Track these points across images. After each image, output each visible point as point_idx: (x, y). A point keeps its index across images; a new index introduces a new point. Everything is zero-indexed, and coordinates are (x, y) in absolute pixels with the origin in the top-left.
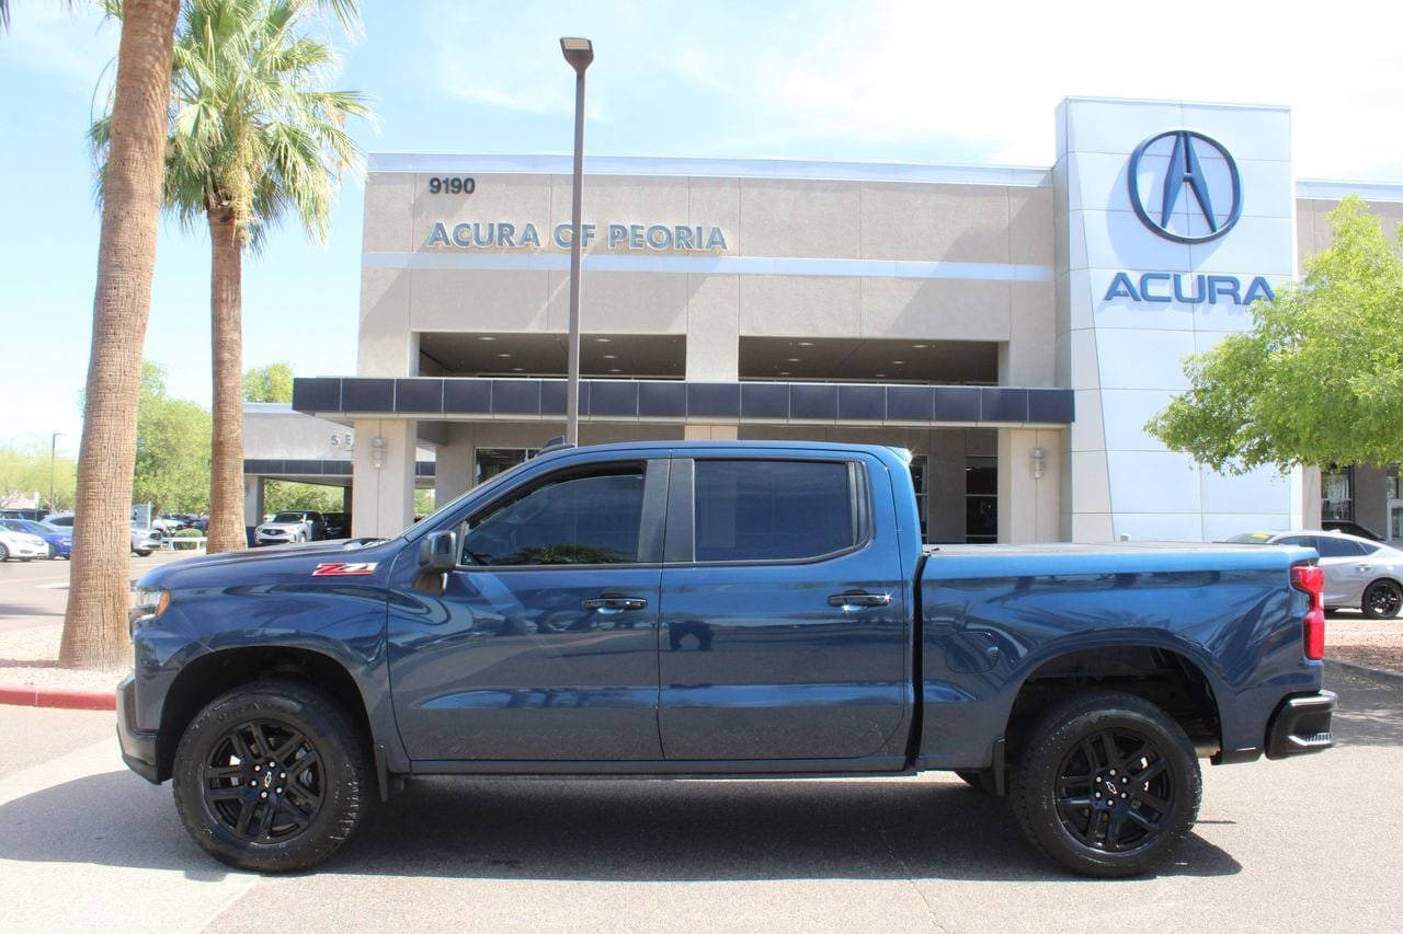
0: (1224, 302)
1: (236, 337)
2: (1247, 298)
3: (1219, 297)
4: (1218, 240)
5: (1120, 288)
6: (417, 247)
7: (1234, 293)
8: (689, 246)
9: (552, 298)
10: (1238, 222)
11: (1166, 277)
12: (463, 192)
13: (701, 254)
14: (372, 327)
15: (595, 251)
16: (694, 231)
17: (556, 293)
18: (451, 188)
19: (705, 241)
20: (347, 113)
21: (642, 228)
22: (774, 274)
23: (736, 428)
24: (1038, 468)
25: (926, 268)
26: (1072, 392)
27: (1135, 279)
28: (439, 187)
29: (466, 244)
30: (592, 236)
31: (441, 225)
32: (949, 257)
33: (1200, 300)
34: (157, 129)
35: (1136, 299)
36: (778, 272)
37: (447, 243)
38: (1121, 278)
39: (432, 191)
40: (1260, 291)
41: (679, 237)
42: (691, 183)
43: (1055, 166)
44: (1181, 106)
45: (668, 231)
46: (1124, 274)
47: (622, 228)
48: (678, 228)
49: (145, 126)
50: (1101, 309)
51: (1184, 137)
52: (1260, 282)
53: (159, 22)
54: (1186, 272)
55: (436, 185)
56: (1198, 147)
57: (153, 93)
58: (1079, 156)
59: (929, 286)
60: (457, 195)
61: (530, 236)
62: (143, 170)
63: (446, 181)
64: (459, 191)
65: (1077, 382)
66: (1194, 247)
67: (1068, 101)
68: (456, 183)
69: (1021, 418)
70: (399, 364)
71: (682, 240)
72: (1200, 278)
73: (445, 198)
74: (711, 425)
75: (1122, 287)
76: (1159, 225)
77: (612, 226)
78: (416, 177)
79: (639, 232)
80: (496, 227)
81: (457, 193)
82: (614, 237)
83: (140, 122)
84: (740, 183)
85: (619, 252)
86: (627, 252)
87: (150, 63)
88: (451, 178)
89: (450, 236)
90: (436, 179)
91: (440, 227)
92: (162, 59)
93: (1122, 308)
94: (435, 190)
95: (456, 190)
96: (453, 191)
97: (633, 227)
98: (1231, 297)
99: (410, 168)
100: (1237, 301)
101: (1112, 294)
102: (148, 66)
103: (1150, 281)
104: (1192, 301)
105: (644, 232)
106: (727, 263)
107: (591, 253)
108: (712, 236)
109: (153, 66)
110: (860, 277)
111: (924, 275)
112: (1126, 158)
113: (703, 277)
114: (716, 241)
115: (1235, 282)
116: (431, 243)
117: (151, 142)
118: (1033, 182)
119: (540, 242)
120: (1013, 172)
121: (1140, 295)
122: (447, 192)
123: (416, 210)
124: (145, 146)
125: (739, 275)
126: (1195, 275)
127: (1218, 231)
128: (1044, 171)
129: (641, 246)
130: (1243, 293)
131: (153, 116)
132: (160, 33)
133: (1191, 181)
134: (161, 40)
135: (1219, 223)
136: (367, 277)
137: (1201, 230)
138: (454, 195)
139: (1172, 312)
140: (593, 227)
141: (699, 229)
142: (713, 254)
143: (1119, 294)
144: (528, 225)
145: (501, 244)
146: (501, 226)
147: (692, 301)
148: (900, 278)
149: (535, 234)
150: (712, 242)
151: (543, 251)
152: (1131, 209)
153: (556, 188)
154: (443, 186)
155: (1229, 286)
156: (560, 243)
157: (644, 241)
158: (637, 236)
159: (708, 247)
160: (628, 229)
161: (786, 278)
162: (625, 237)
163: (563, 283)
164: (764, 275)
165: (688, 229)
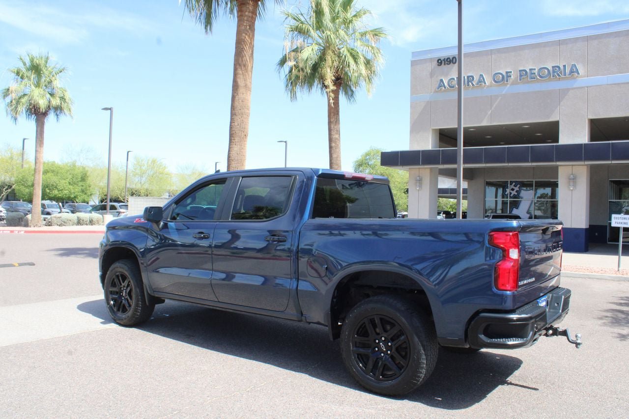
1: (337, 136)
6: (433, 91)
8: (559, 75)
9: (493, 109)
12: (451, 64)
13: (566, 79)
14: (416, 127)
15: (513, 84)
16: (562, 68)
17: (495, 106)
18: (446, 62)
19: (568, 71)
20: (380, 38)
21: (535, 69)
22: (607, 85)
28: (441, 63)
29: (453, 87)
30: (510, 76)
31: (442, 80)
34: (247, 61)
36: (608, 83)
37: (445, 88)
39: (438, 65)
41: (554, 72)
42: (560, 43)
45: (547, 69)
47: (525, 71)
48: (553, 67)
49: (242, 61)
53: (247, 20)
55: (440, 62)
57: (245, 47)
60: (450, 65)
61: (481, 80)
62: (242, 77)
63: (444, 60)
64: (450, 63)
68: (449, 60)
70: (428, 143)
71: (556, 73)
73: (444, 67)
74: (572, 166)
77: (520, 71)
78: (431, 60)
79: (533, 72)
80: (466, 78)
81: (449, 64)
82: (521, 76)
83: (240, 59)
84: (588, 39)
85: (524, 83)
86: (528, 82)
87: (244, 36)
88: (446, 58)
89: (446, 84)
90: (440, 59)
91: (442, 81)
92: (248, 34)
94: (440, 64)
95: (449, 63)
96: (447, 64)
97: (531, 70)
99: (429, 56)
102: (244, 38)
105: (536, 71)
106: (580, 82)
107: (511, 85)
108: (572, 69)
109: (245, 38)
113: (568, 90)
114: (574, 71)
116: (438, 89)
117: (245, 66)
119: (486, 82)
122: (445, 64)
123: (432, 75)
124: (243, 68)
125: (587, 87)
129: (535, 78)
131: (245, 56)
132: (248, 25)
134: (248, 27)
136: (413, 106)
138: (448, 66)
140: (511, 72)
141: (564, 66)
142: (572, 78)
144: (481, 75)
145: (468, 85)
146: (468, 77)
147: (562, 103)
149: (484, 79)
150: (572, 72)
151: (488, 86)
153: (493, 56)
154: (443, 62)
156: (495, 82)
157: (536, 76)
158: (532, 74)
159: (569, 75)
160: (528, 71)
161: (613, 86)
162: (526, 75)
163: (498, 100)
164: (601, 85)
165: (559, 67)
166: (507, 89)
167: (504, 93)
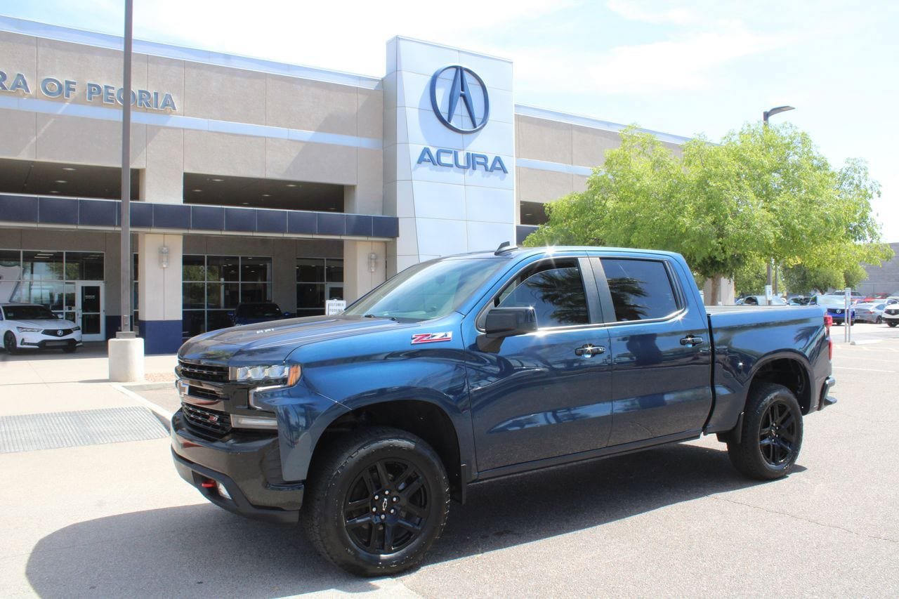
0: (480, 169)
2: (491, 168)
3: (477, 166)
4: (477, 133)
5: (426, 157)
7: (485, 165)
8: (149, 106)
9: (39, 135)
10: (487, 124)
11: (451, 152)
13: (158, 112)
15: (75, 102)
16: (153, 95)
17: (43, 130)
19: (160, 104)
21: (113, 88)
22: (208, 131)
23: (182, 237)
24: (373, 265)
25: (307, 135)
26: (398, 218)
27: (434, 151)
30: (74, 90)
32: (320, 129)
33: (468, 167)
35: (434, 164)
36: (211, 129)
38: (426, 151)
40: (498, 165)
41: (141, 99)
42: (149, 60)
43: (385, 78)
44: (459, 51)
45: (133, 93)
46: (428, 149)
47: (98, 87)
48: (140, 91)
50: (415, 169)
51: (460, 71)
52: (498, 159)
54: (461, 150)
56: (467, 75)
58: (404, 73)
59: (308, 146)
61: (20, 84)
65: (401, 213)
66: (465, 136)
67: (397, 39)
69: (367, 234)
71: (144, 101)
72: (468, 154)
74: (165, 234)
75: (427, 157)
76: (446, 120)
77: (89, 85)
79: (111, 91)
82: (91, 93)
84: (185, 65)
85: (95, 105)
86: (101, 105)
93: (426, 169)
97: (106, 87)
98: (483, 167)
100: (486, 170)
101: (421, 160)
103: (442, 154)
104: (464, 167)
105: (114, 91)
106: (176, 120)
107: (73, 103)
108: (166, 100)
110: (265, 137)
111: (306, 139)
112: (429, 79)
113: (159, 128)
114: (168, 103)
115: (485, 158)
118: (371, 86)
119: (29, 89)
120: (360, 78)
121: (436, 162)
125: (184, 129)
126: (465, 152)
127: (478, 128)
128: (378, 80)
129: (112, 101)
130: (489, 165)
133: (464, 97)
135: (478, 122)
137: (469, 127)
139: (453, 174)
140: (74, 83)
141: (156, 94)
142: (165, 113)
143: (425, 160)
144: (19, 75)
147: (150, 145)
148: (291, 140)
149: (25, 83)
150: (165, 104)
151: (31, 97)
152: (432, 109)
153: (41, 49)
155: (482, 160)
156: (46, 91)
157: (114, 98)
158: (109, 94)
159: (162, 107)
160: (103, 89)
161: (216, 134)
162: (99, 93)
163: (49, 123)
164: (201, 131)
165: (149, 94)
166: (64, 108)
167: (59, 112)
